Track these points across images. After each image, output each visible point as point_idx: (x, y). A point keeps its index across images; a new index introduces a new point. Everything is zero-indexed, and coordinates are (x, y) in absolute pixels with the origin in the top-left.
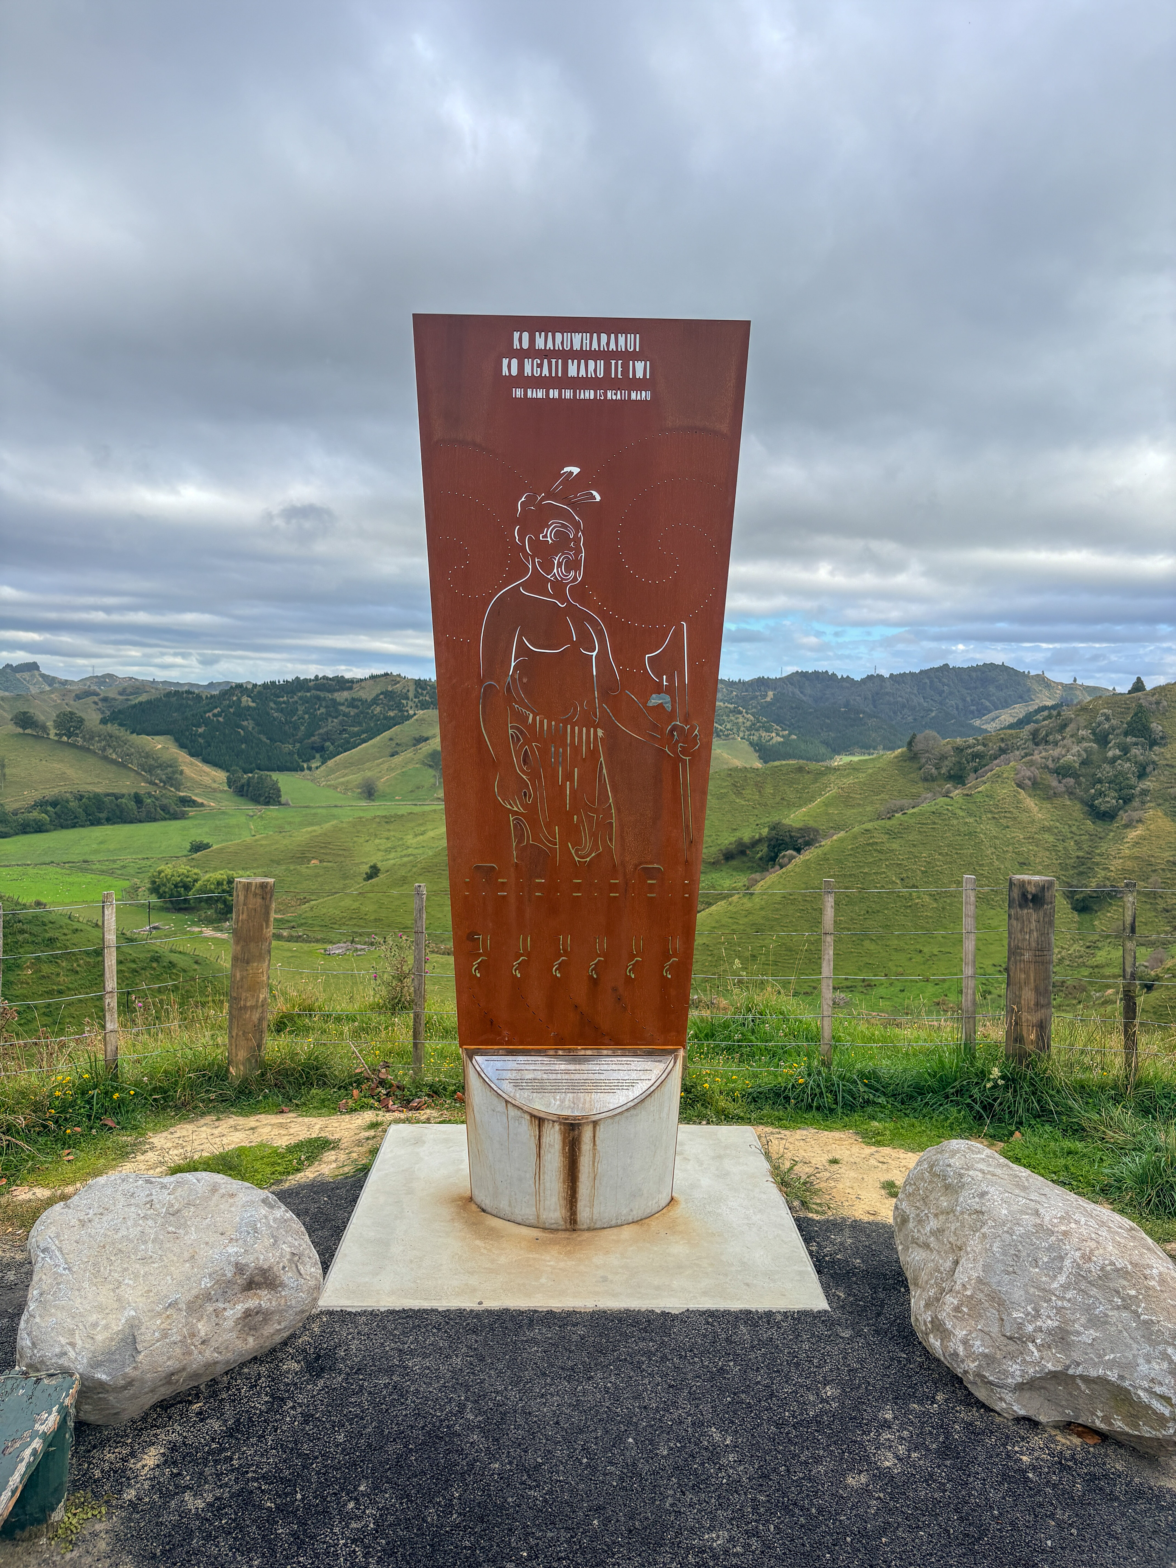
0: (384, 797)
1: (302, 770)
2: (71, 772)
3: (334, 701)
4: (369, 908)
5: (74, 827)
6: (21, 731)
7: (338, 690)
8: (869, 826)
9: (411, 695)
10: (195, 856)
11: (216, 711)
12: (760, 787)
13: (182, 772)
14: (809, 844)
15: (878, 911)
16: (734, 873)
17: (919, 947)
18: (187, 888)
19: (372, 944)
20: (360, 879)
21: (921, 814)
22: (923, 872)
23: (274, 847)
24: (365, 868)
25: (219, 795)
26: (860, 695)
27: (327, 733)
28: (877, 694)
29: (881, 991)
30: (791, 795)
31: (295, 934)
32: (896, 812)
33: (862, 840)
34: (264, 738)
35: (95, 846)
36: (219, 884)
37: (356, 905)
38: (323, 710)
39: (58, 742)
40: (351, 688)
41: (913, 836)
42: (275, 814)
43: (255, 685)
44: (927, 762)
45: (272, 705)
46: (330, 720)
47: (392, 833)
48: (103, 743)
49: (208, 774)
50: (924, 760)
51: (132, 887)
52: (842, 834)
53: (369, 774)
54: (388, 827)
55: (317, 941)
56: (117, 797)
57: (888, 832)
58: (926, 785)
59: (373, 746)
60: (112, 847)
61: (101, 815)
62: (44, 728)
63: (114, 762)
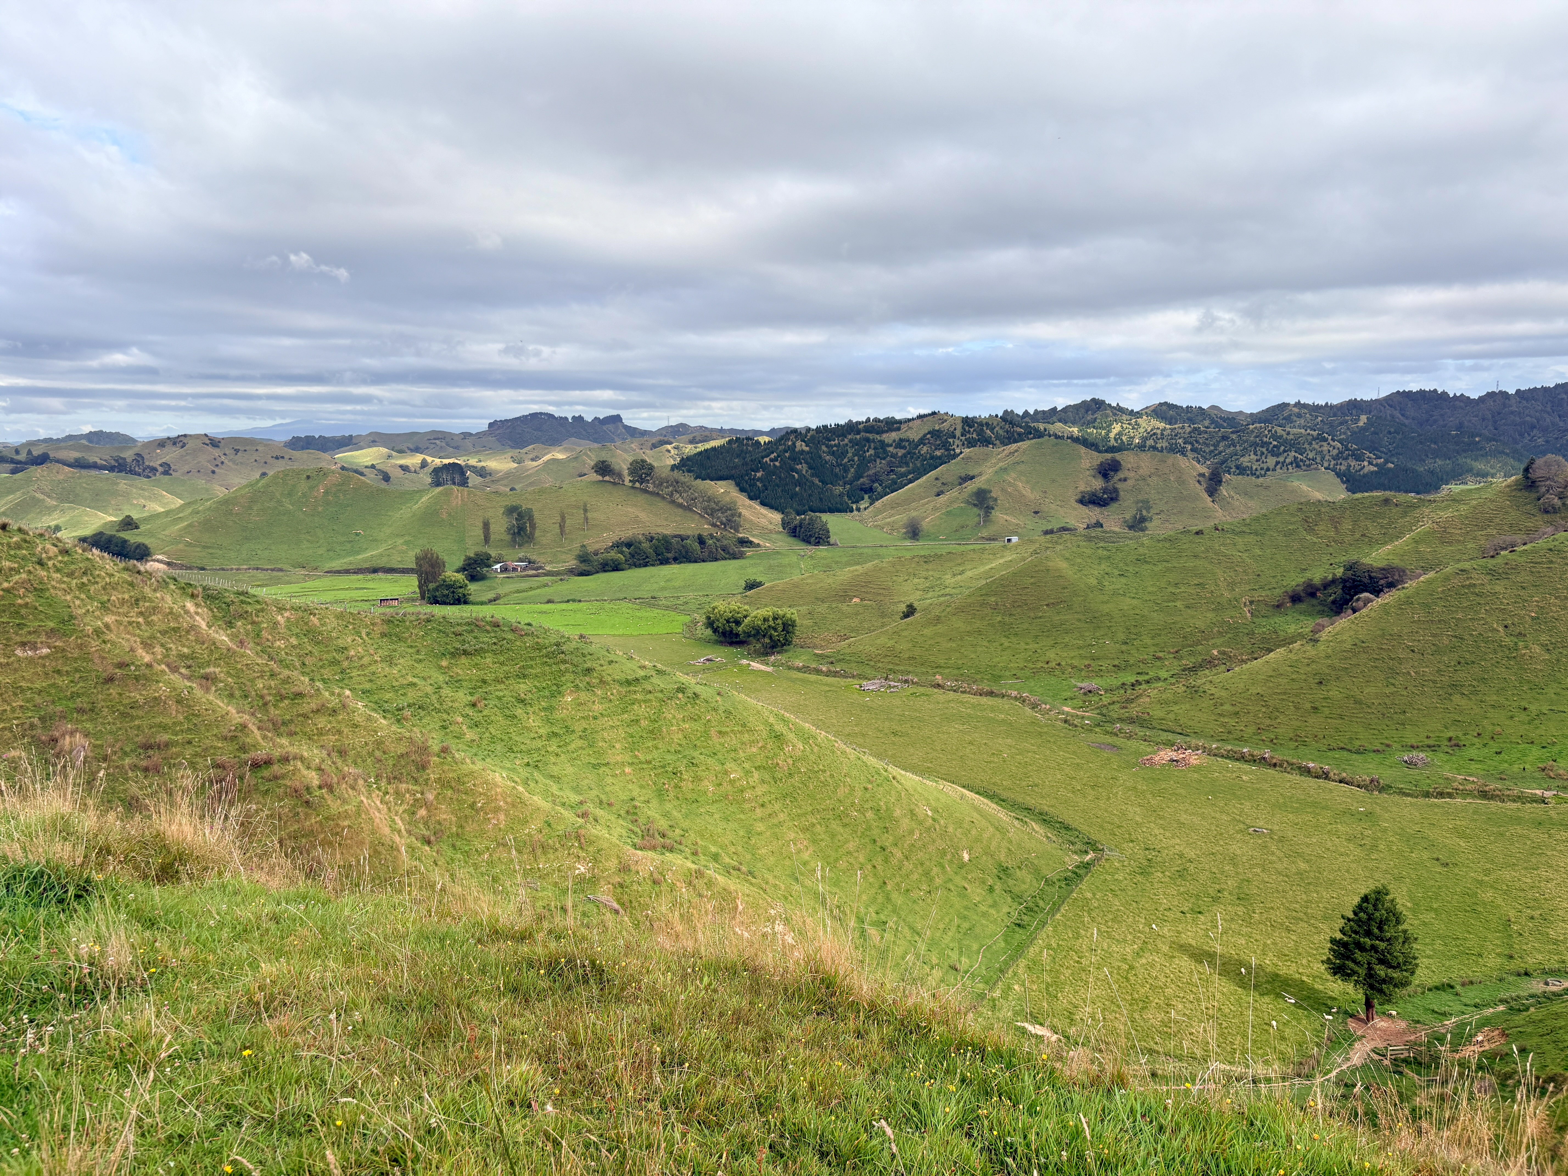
0: (929, 537)
1: (852, 511)
2: (643, 516)
3: (882, 442)
4: (903, 646)
5: (646, 566)
6: (600, 478)
7: (887, 432)
8: (1466, 565)
9: (958, 433)
10: (748, 593)
11: (772, 456)
12: (1335, 523)
13: (740, 515)
14: (1391, 585)
15: (1473, 662)
16: (1302, 618)
17: (1524, 704)
18: (738, 623)
19: (906, 681)
20: (897, 617)
21: (1534, 551)
22: (1533, 618)
23: (818, 586)
24: (903, 608)
25: (774, 536)
26: (1476, 416)
27: (875, 474)
28: (1499, 414)
29: (1472, 752)
30: (1374, 531)
31: (833, 669)
32: (1503, 549)
33: (1456, 581)
34: (816, 481)
35: (662, 584)
36: (765, 620)
37: (891, 643)
38: (872, 452)
39: (633, 487)
40: (899, 429)
41: (1523, 577)
42: (824, 554)
43: (808, 430)
44: (1548, 491)
45: (824, 448)
46: (878, 461)
47: (931, 573)
48: (671, 489)
49: (765, 516)
50: (1543, 489)
51: (692, 621)
52: (1431, 574)
53: (914, 514)
54: (926, 566)
55: (853, 677)
56: (683, 538)
57: (1491, 572)
58: (1546, 517)
59: (920, 486)
60: (677, 584)
61: (670, 555)
62: (620, 475)
63: (680, 506)
